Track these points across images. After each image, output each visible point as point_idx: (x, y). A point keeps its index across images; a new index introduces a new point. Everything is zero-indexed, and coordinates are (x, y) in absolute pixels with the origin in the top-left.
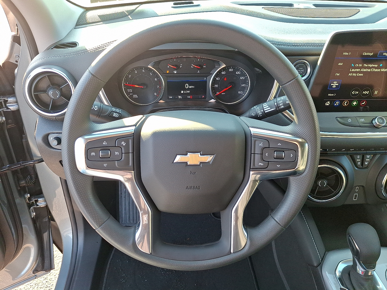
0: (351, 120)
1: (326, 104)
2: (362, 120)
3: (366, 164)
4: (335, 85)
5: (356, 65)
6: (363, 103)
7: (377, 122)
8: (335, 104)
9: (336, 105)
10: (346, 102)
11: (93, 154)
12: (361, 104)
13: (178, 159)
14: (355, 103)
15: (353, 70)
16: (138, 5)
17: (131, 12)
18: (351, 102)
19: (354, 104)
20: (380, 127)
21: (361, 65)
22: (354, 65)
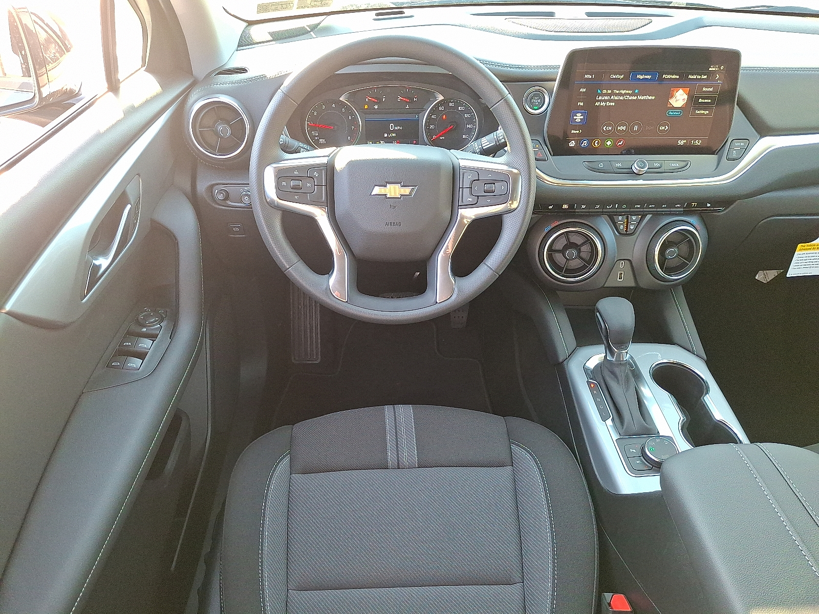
0: (603, 165)
1: (571, 145)
2: (618, 165)
3: (632, 228)
4: (579, 117)
5: (604, 91)
6: (620, 143)
7: (636, 167)
8: (583, 145)
10: (597, 142)
11: (284, 183)
12: (618, 144)
13: (377, 190)
14: (609, 143)
15: (600, 98)
16: (325, 16)
17: (314, 28)
18: (603, 142)
19: (608, 145)
20: (641, 173)
21: (609, 92)
22: (601, 91)
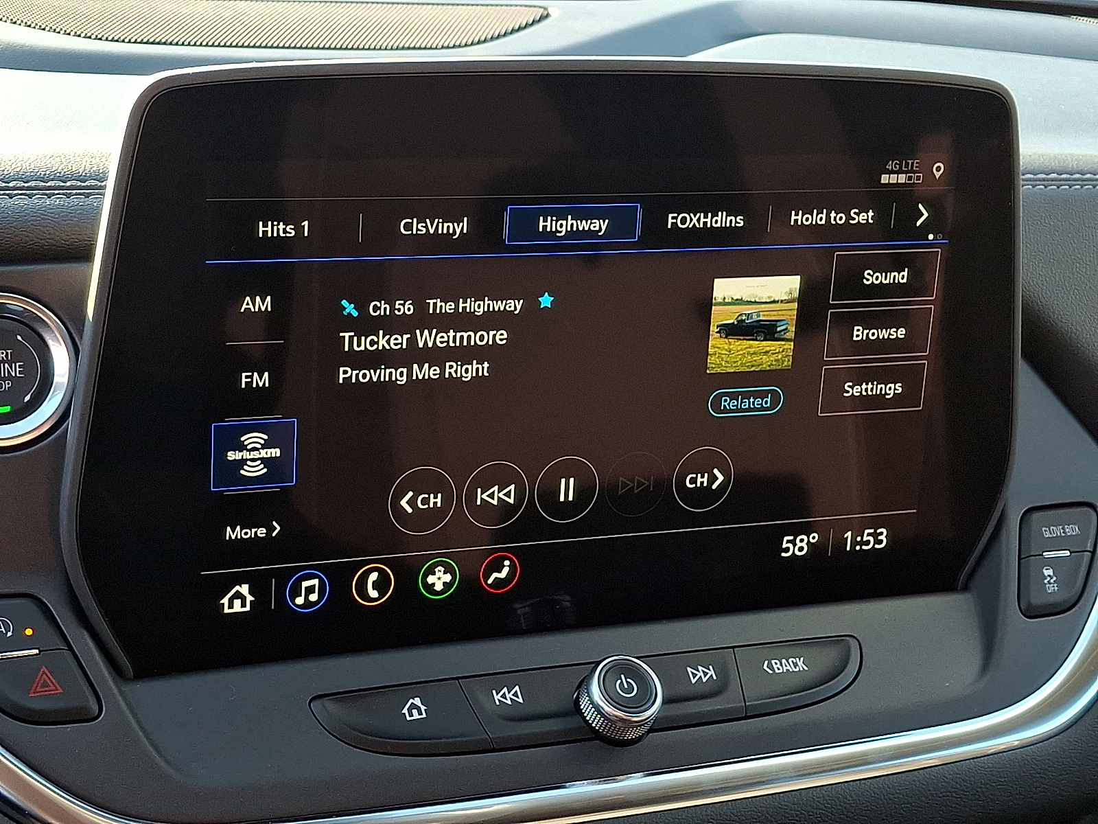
0: (423, 708)
1: (231, 606)
2: (504, 696)
4: (255, 455)
5: (376, 308)
6: (495, 575)
7: (601, 704)
8: (300, 601)
9: (308, 604)
10: (374, 576)
12: (486, 579)
14: (439, 579)
15: (359, 345)
19: (439, 587)
20: (631, 735)
21: (406, 308)
22: (362, 307)
